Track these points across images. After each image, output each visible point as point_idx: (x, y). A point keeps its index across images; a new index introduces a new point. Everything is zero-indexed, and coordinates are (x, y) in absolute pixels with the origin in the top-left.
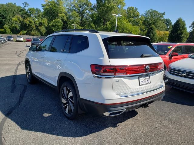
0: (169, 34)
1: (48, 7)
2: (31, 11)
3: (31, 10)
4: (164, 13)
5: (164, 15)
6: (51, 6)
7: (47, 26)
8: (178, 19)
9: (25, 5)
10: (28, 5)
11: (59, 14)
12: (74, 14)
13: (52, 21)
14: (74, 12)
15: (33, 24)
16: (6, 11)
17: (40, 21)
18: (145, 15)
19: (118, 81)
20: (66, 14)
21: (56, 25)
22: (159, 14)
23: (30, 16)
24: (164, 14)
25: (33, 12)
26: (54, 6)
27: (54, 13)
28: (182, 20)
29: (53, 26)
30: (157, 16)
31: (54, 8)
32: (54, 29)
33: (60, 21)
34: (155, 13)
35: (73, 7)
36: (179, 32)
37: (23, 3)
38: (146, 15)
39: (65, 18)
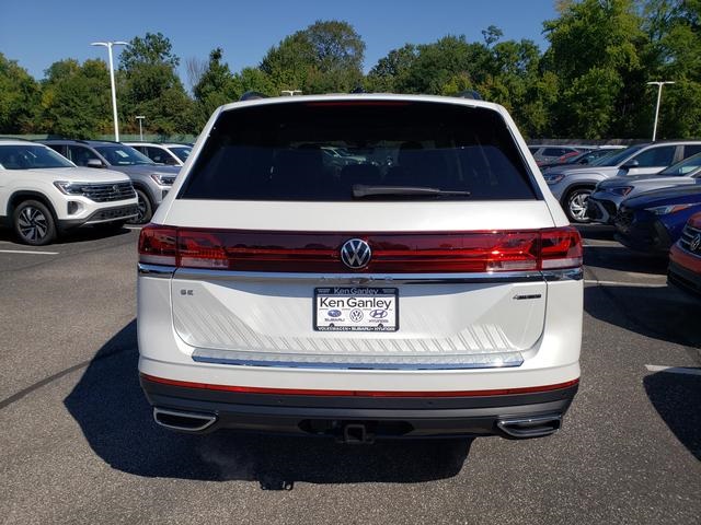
1: (566, 29)
2: (505, 52)
3: (502, 49)
6: (578, 23)
7: (554, 99)
9: (488, 36)
10: (498, 33)
11: (608, 49)
12: (677, 37)
13: (576, 79)
14: (679, 30)
15: (505, 98)
16: (430, 65)
17: (530, 85)
19: (190, 293)
20: (639, 44)
21: (588, 93)
23: (496, 72)
25: (508, 57)
26: (593, 20)
27: (590, 46)
29: (576, 98)
31: (592, 28)
32: (578, 111)
33: (613, 75)
35: (674, 11)
37: (483, 32)
39: (635, 61)
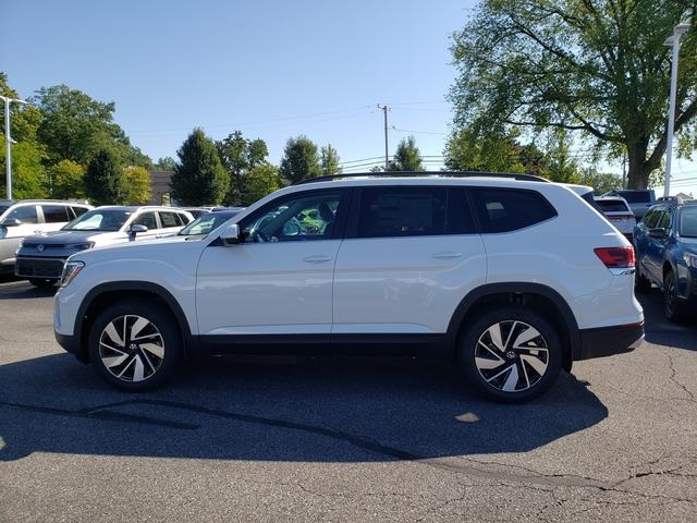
0: (171, 177)
4: (113, 104)
5: (113, 110)
8: (191, 133)
18: (39, 102)
22: (94, 106)
24: (111, 107)
28: (203, 134)
30: (88, 111)
34: (78, 101)
36: (204, 172)
38: (43, 103)
